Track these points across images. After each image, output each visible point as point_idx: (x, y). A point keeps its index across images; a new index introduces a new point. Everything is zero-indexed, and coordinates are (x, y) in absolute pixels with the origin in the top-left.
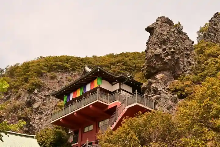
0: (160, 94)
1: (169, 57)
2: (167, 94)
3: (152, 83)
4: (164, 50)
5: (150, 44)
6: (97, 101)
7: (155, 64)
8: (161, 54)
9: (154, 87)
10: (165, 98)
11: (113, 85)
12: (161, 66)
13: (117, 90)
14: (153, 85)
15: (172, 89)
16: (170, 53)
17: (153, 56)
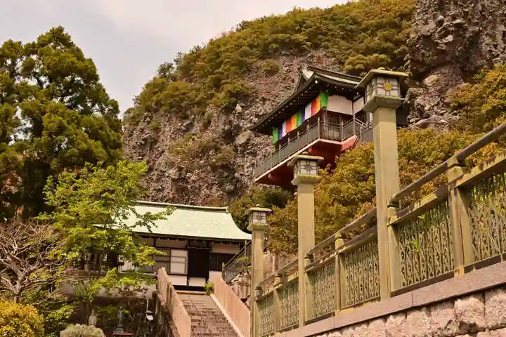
0: (428, 116)
1: (450, 38)
2: (442, 114)
3: (417, 96)
4: (440, 23)
5: (419, 11)
6: (319, 140)
7: (423, 54)
8: (432, 33)
9: (418, 104)
10: (437, 124)
11: (354, 101)
12: (435, 58)
13: (354, 116)
14: (419, 100)
15: (452, 105)
16: (451, 29)
17: (419, 39)
